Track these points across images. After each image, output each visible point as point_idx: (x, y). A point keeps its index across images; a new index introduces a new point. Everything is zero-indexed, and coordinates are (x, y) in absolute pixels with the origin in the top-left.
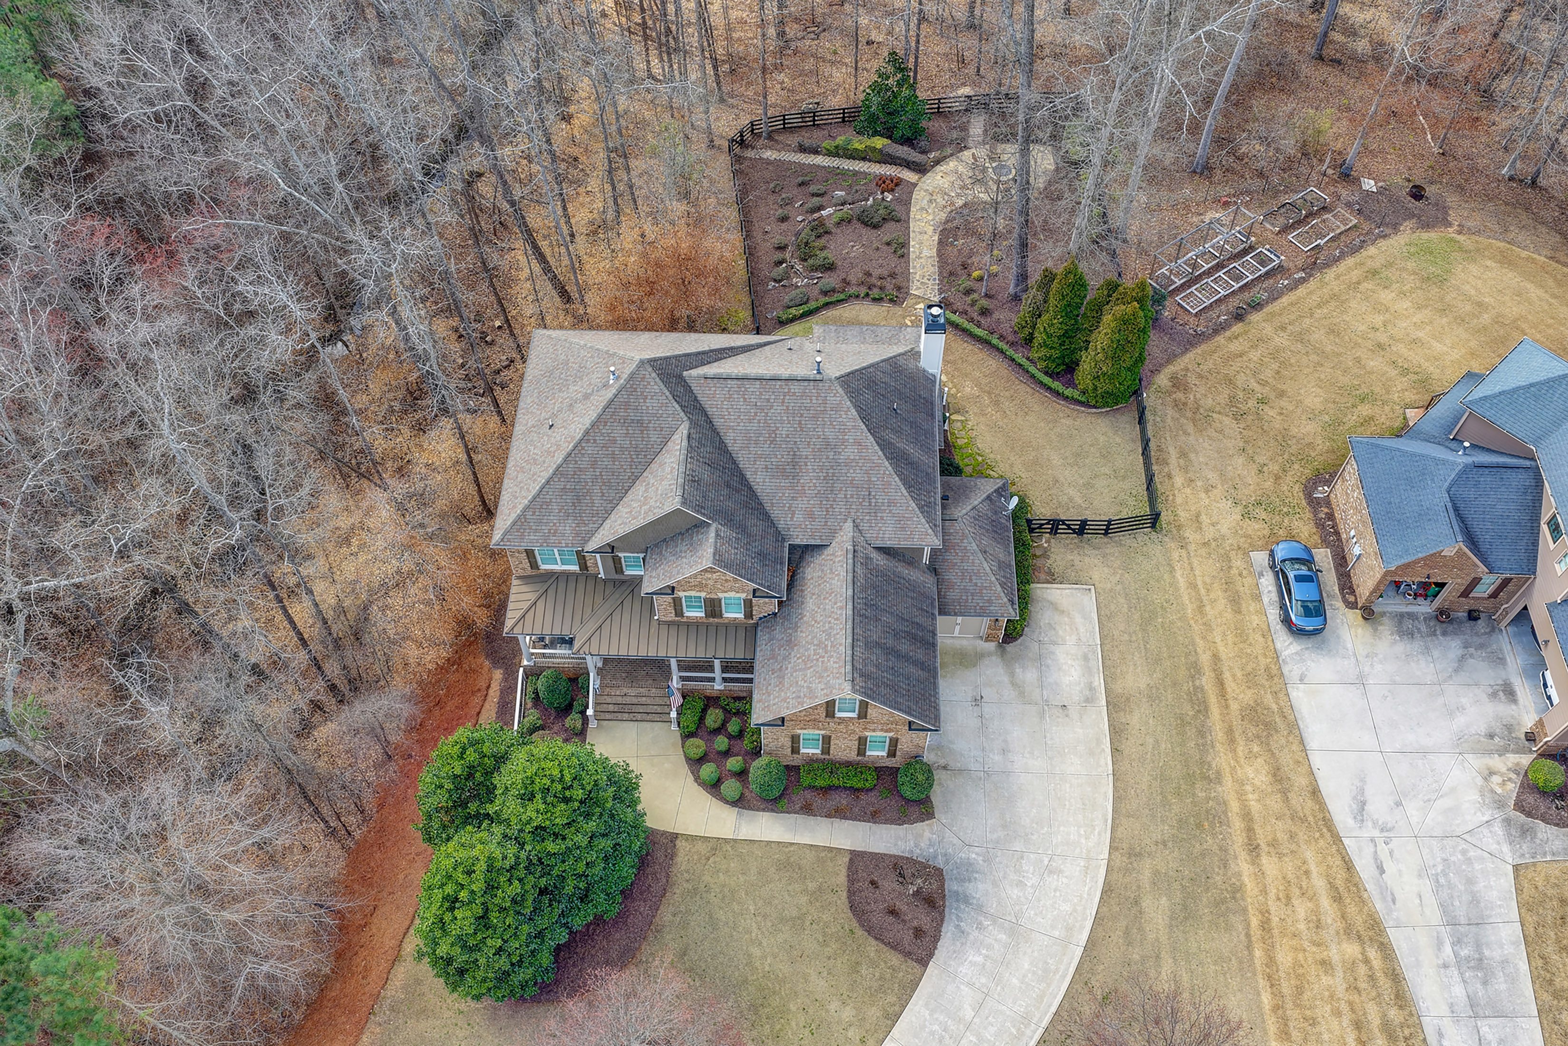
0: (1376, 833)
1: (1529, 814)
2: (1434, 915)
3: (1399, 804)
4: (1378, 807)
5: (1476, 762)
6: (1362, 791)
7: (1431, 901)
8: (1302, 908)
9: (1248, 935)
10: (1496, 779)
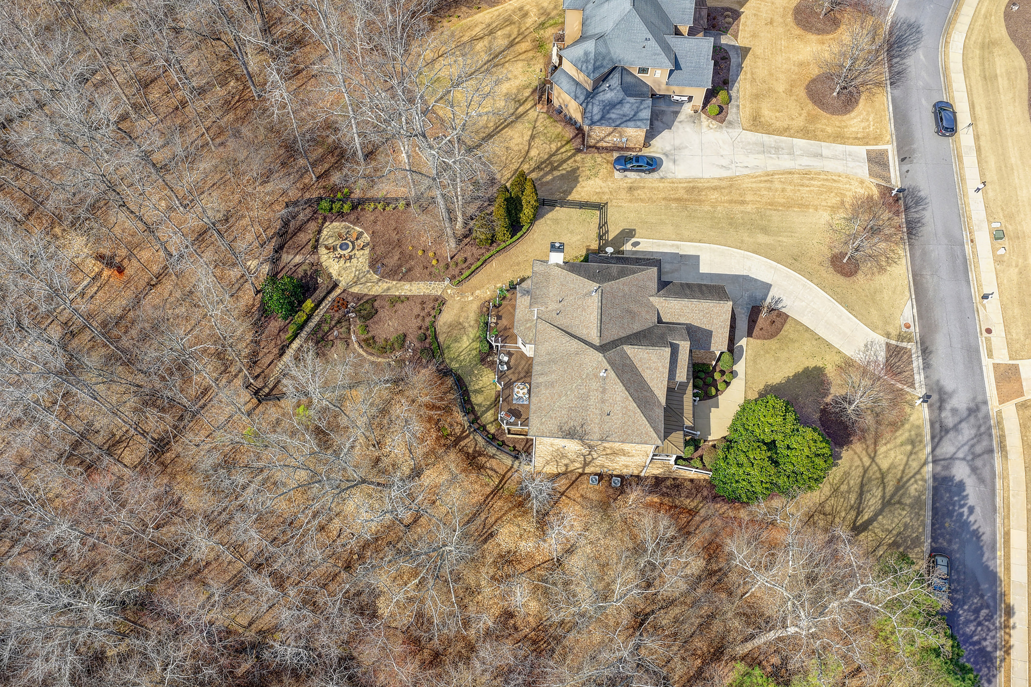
0: (733, 165)
1: (724, 120)
2: (761, 156)
3: (722, 156)
4: (724, 162)
5: (704, 129)
6: (717, 165)
7: (757, 156)
8: (764, 192)
9: (775, 210)
10: (711, 126)
